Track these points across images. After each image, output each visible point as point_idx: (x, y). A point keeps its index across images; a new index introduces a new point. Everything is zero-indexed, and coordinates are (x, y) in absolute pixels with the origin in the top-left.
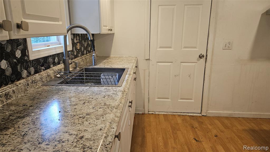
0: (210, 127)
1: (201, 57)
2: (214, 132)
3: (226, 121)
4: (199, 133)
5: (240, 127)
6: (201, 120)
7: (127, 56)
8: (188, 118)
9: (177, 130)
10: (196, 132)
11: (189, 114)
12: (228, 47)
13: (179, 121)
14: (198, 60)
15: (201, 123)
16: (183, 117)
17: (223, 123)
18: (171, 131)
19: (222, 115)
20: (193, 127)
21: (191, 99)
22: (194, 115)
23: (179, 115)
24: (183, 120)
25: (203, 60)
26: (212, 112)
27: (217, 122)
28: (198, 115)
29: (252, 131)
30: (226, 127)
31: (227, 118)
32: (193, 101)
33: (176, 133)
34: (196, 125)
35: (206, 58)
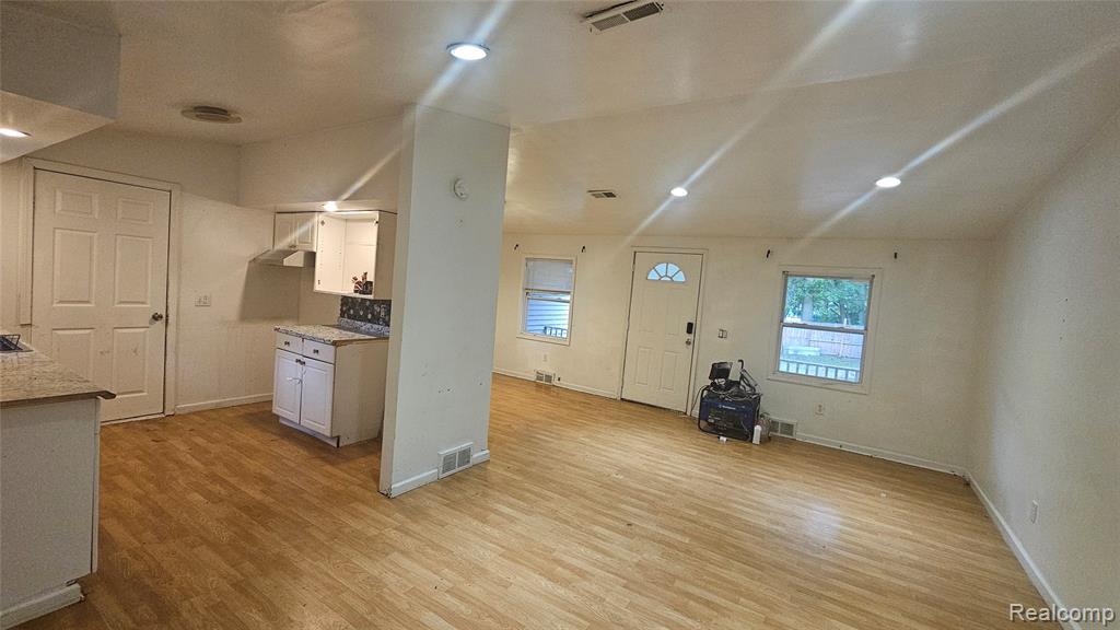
0: (181, 424)
1: (156, 318)
2: (189, 427)
6: (164, 422)
8: (137, 423)
10: (156, 434)
11: (139, 419)
12: (204, 303)
13: (118, 429)
14: (151, 323)
16: (125, 425)
20: (148, 430)
21: (141, 391)
22: (151, 417)
23: (115, 424)
24: (126, 428)
25: (160, 324)
26: (187, 406)
28: (159, 416)
32: (145, 394)
34: (153, 427)
35: (167, 320)
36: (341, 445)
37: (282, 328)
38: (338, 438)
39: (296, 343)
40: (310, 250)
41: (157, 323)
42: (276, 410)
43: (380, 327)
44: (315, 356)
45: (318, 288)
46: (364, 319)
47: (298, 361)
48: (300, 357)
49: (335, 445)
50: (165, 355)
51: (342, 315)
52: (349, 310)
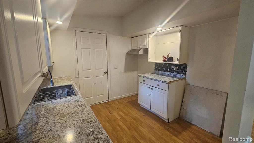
0: (114, 105)
1: (105, 73)
2: (116, 107)
3: (120, 101)
4: (110, 109)
5: (125, 102)
6: (110, 103)
7: (64, 77)
8: (103, 104)
9: (101, 112)
10: (109, 110)
11: (103, 102)
12: (116, 68)
13: (99, 107)
14: (104, 75)
15: (109, 105)
16: (101, 104)
17: (119, 102)
18: (97, 113)
19: (118, 98)
20: (107, 108)
21: (103, 94)
22: (106, 102)
23: (99, 104)
24: (101, 106)
26: (113, 98)
27: (116, 102)
28: (107, 101)
29: (130, 102)
30: (120, 103)
31: (120, 99)
32: (104, 95)
33: (100, 113)
34: (108, 106)
35: (108, 73)
36: (169, 122)
37: (141, 75)
38: (169, 119)
39: (148, 81)
40: (146, 47)
41: (106, 74)
42: (139, 102)
43: (175, 74)
44: (158, 87)
45: (149, 60)
46: (166, 71)
47: (149, 88)
48: (150, 87)
49: (168, 122)
50: (108, 84)
51: (155, 69)
52: (159, 67)
